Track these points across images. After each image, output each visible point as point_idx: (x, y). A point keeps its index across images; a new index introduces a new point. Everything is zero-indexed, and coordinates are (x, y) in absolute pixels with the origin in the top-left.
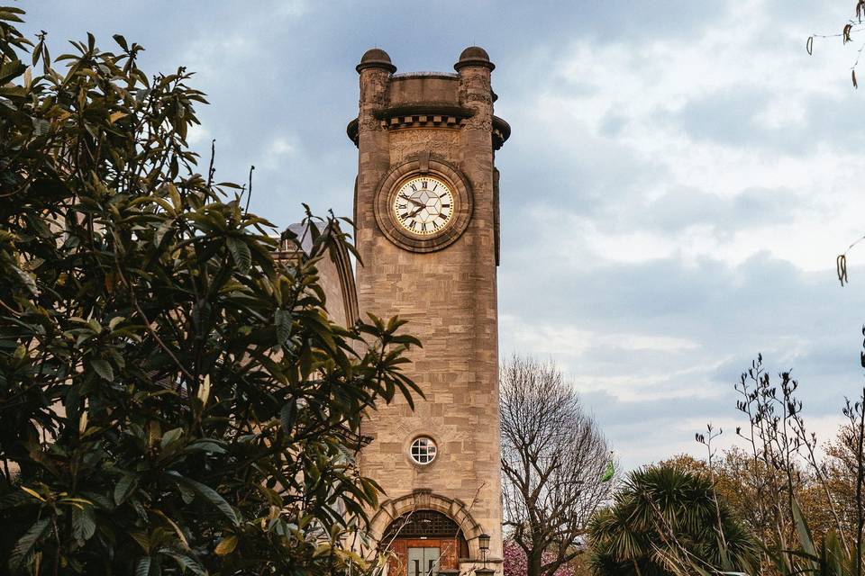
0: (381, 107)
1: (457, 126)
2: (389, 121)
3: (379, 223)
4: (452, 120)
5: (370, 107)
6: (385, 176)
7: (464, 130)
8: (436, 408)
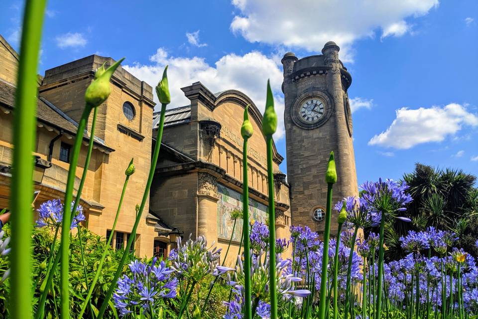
0: (291, 74)
1: (324, 75)
3: (293, 121)
4: (321, 72)
6: (295, 101)
7: (327, 75)
8: (323, 195)
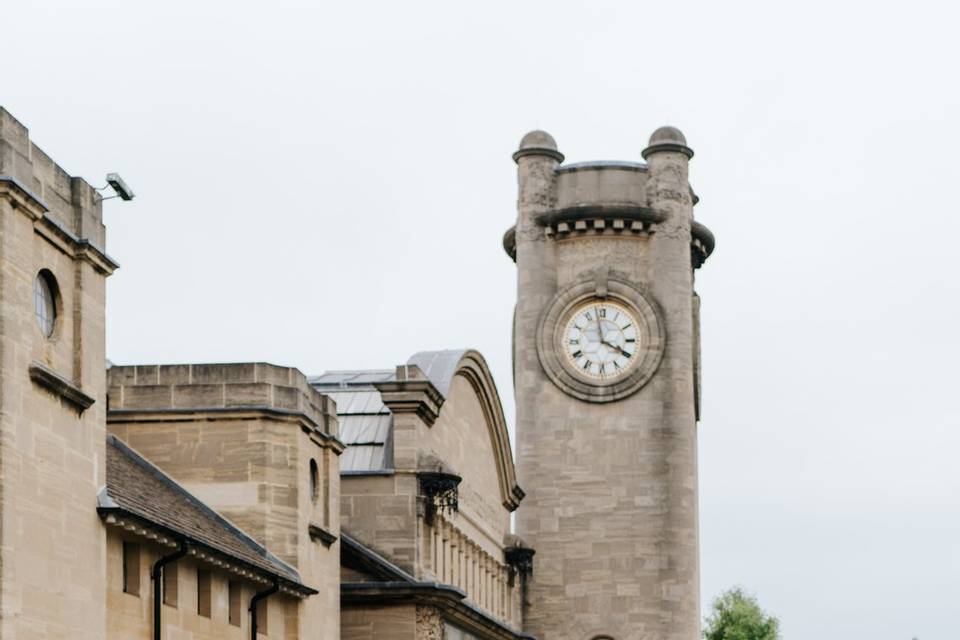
0: (543, 209)
1: (644, 234)
2: (555, 228)
3: (544, 364)
4: (637, 225)
5: (532, 208)
6: (551, 303)
7: (654, 238)
8: (619, 602)
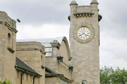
0: (75, 13)
1: (91, 16)
2: (76, 16)
3: (75, 37)
5: (73, 13)
6: (76, 27)
8: (87, 75)
